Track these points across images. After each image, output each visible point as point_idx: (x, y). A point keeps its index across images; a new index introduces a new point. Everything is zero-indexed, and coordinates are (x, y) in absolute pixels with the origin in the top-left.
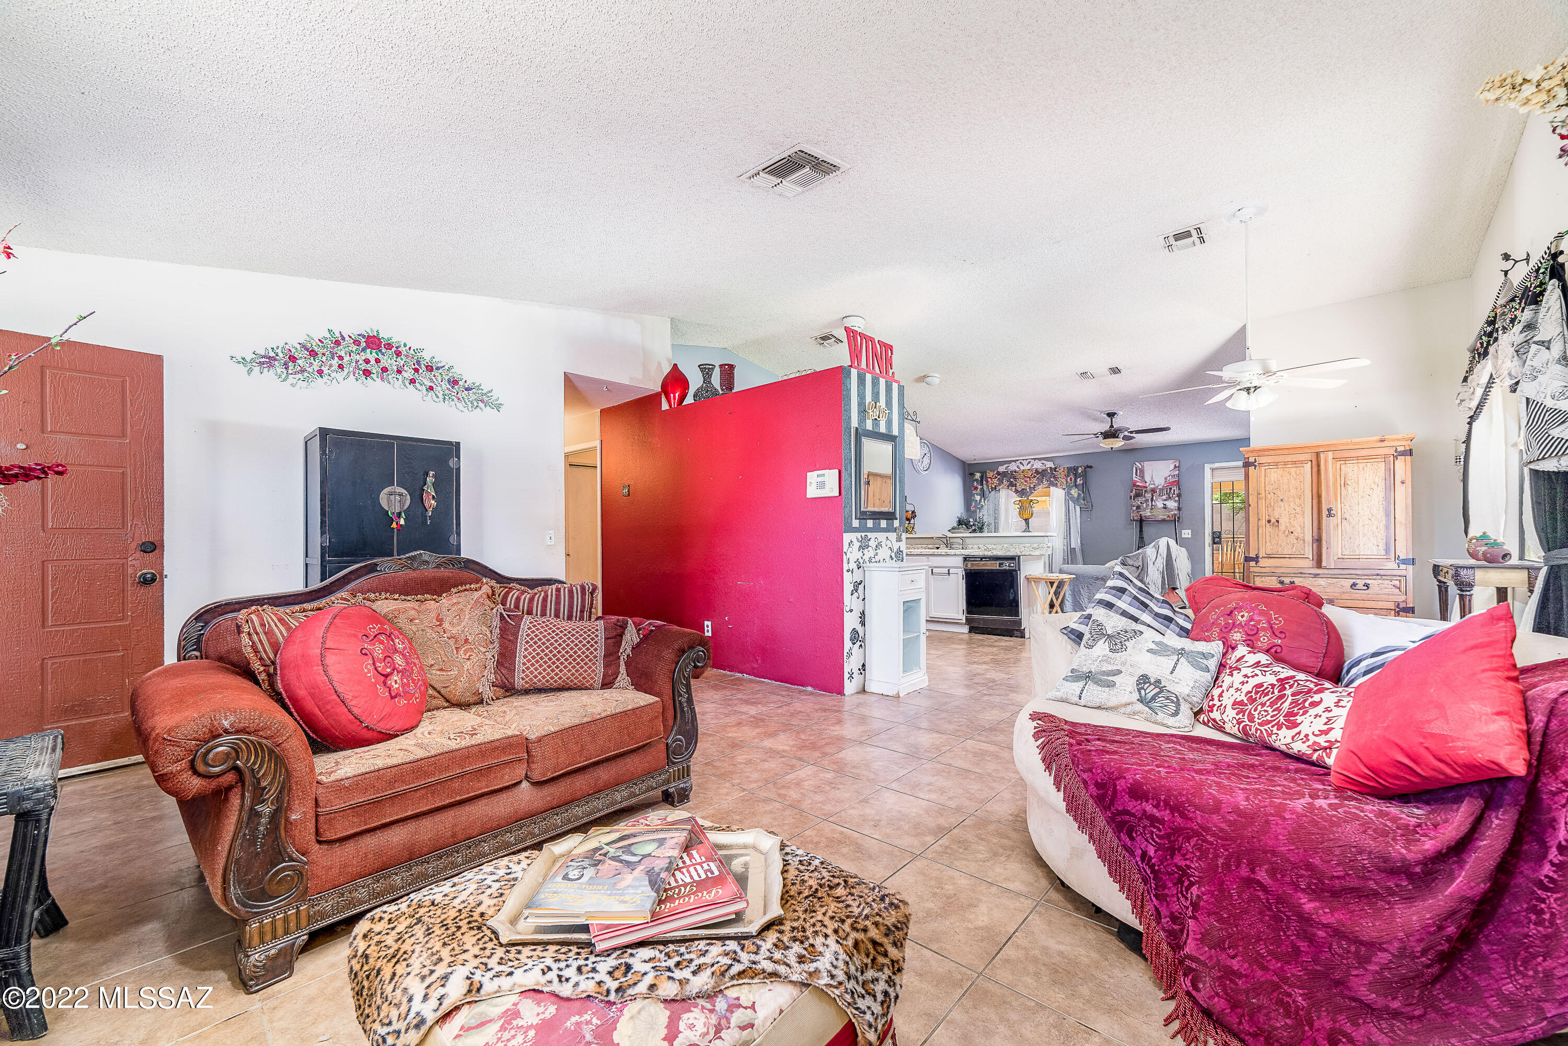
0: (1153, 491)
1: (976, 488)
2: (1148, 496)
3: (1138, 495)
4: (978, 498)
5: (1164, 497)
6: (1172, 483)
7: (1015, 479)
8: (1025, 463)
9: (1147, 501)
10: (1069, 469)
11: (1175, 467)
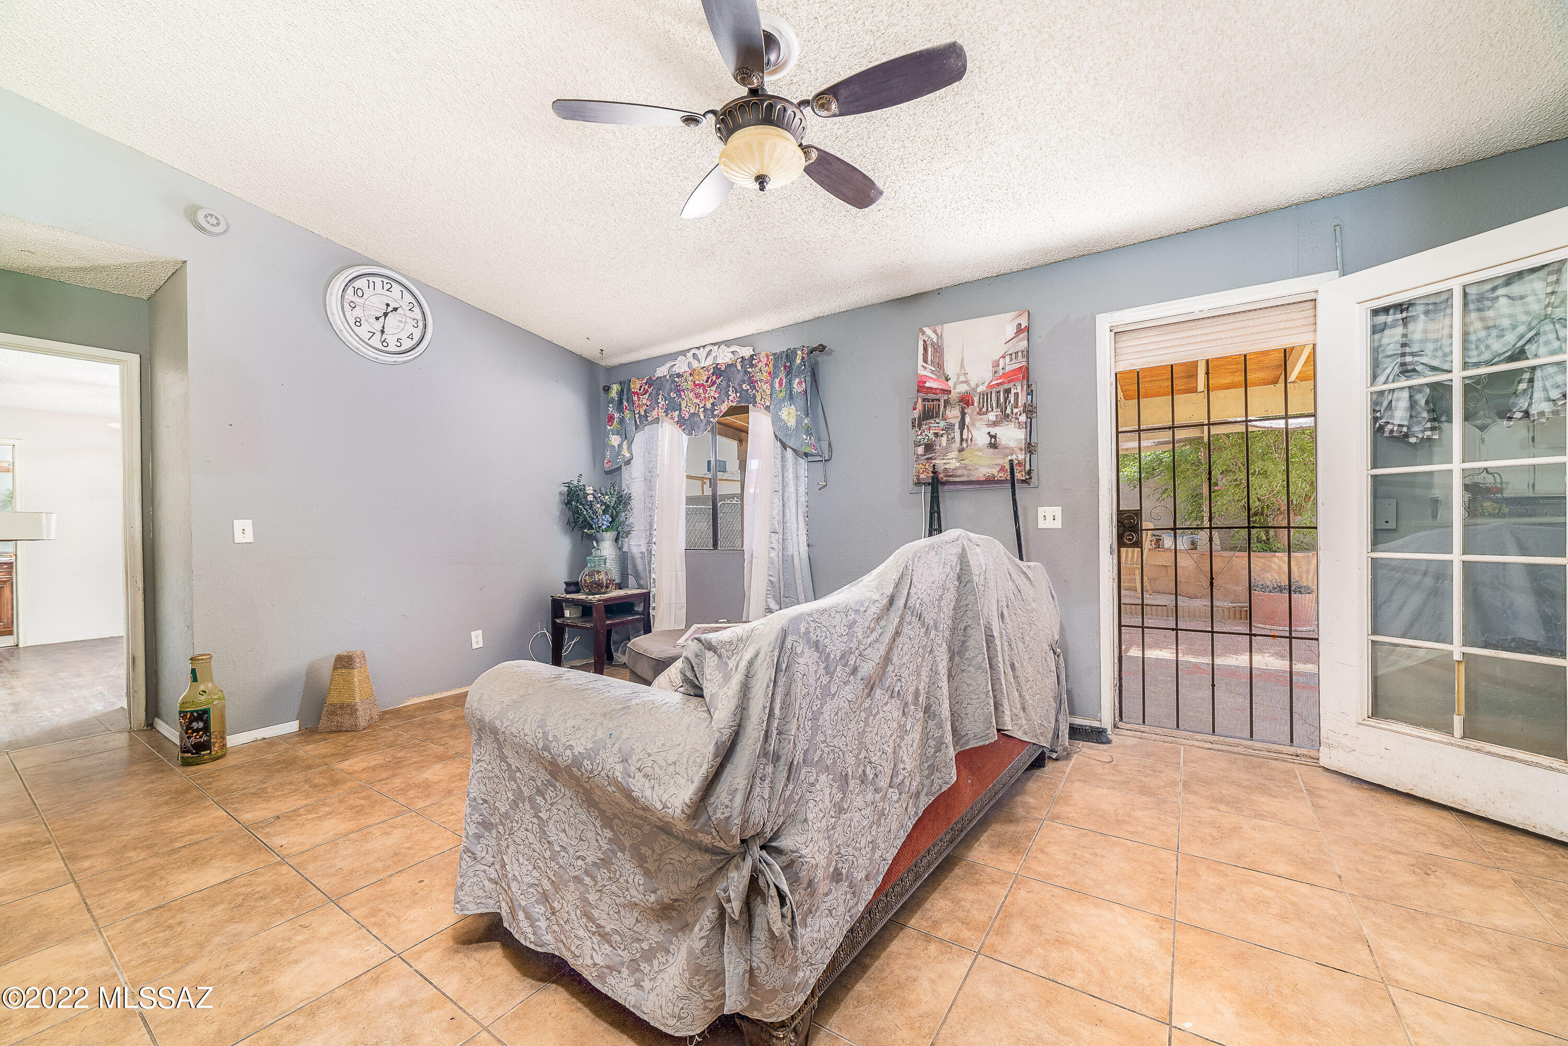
0: (966, 401)
1: (611, 419)
2: (953, 414)
3: (928, 414)
4: (615, 440)
5: (992, 416)
6: (1011, 377)
7: (679, 391)
8: (702, 354)
9: (949, 428)
10: (777, 357)
11: (1019, 330)
